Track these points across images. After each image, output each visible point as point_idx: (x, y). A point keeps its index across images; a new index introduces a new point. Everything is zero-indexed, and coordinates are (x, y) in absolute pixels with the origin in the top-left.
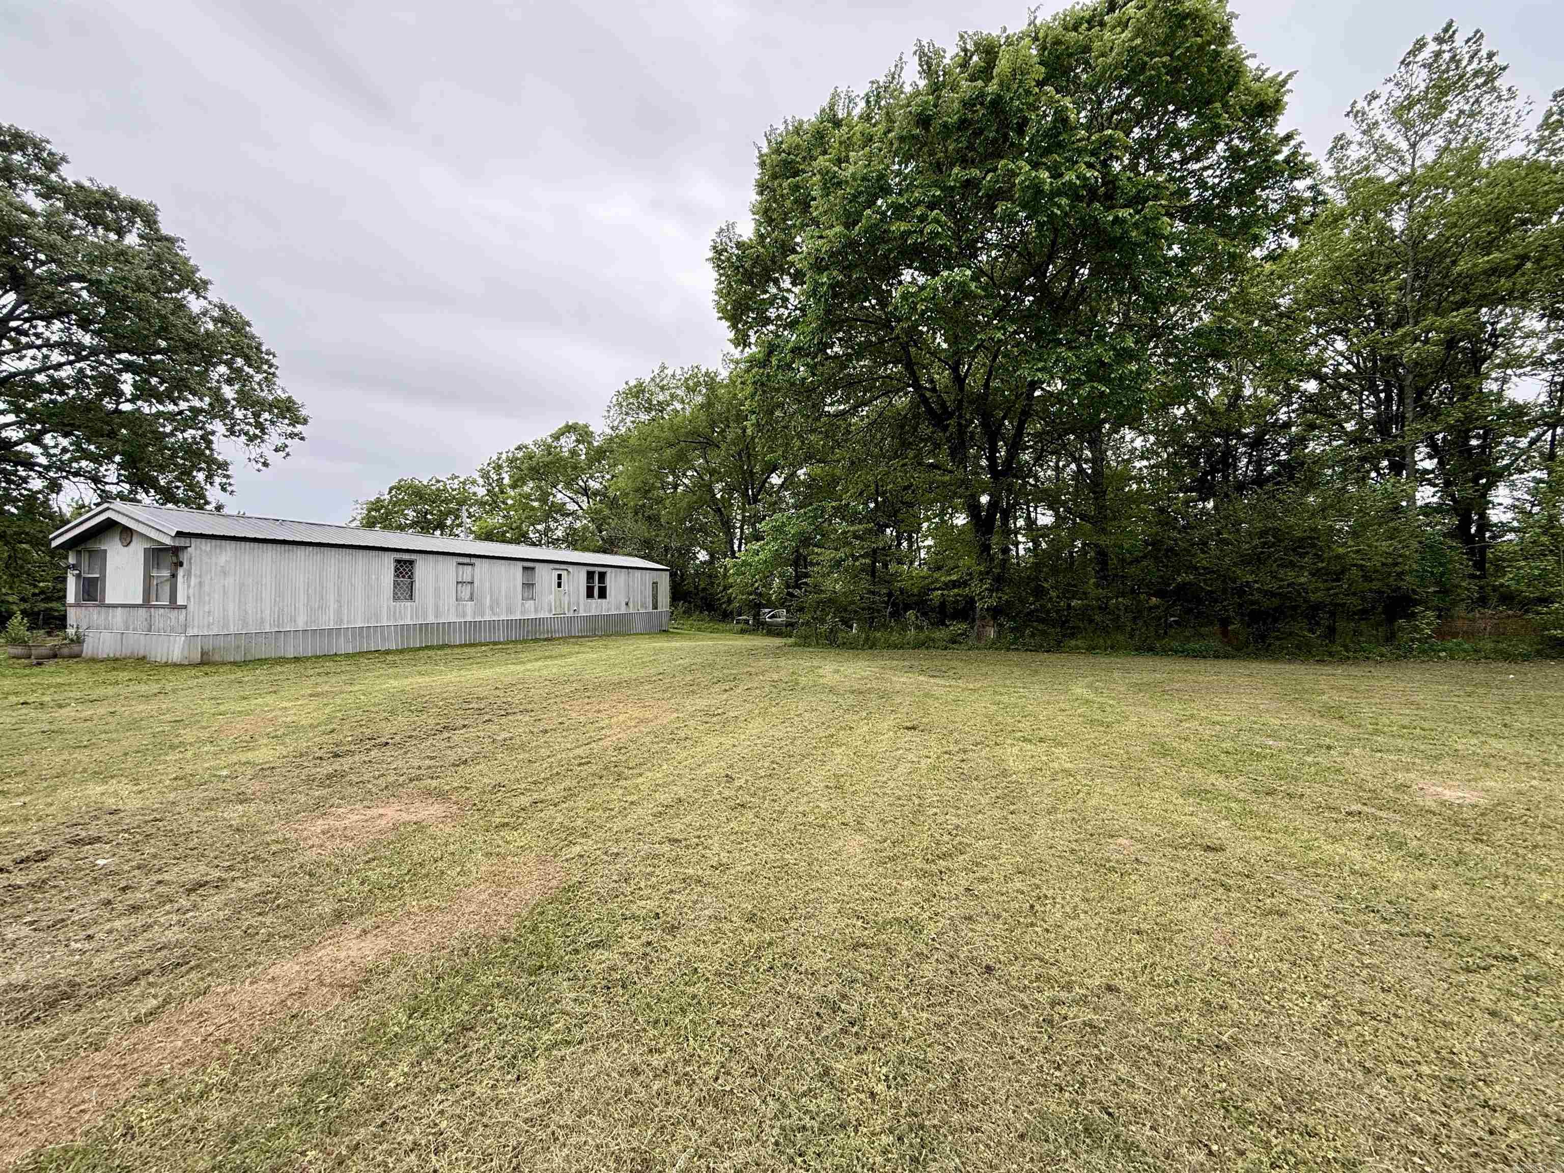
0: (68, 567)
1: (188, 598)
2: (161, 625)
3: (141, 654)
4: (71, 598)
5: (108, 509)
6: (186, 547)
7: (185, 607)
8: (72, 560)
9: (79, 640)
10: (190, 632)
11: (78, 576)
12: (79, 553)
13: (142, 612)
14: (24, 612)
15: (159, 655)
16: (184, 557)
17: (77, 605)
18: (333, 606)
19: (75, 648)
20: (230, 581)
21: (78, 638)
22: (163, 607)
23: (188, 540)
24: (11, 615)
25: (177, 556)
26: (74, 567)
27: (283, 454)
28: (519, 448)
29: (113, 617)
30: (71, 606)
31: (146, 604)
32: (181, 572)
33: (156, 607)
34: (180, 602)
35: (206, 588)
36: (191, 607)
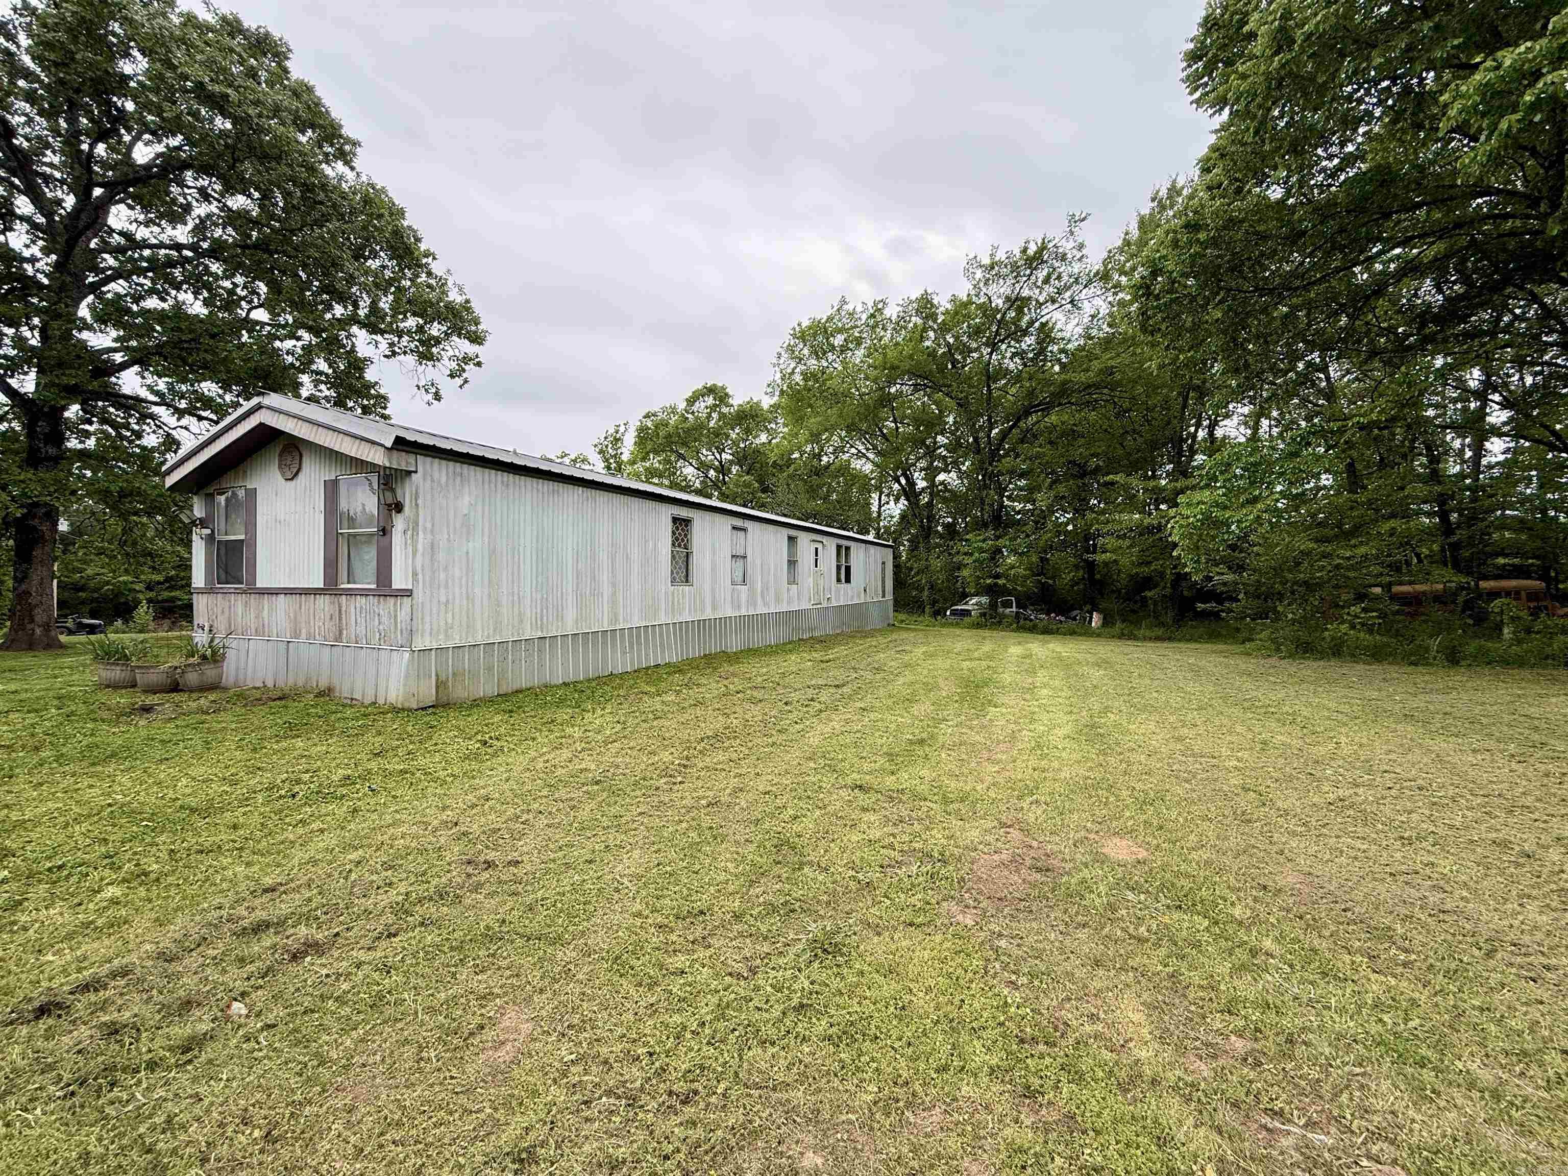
0: (193, 523)
1: (415, 574)
2: (361, 630)
3: (323, 684)
4: (198, 578)
5: (259, 407)
6: (409, 473)
7: (408, 593)
8: (199, 511)
9: (214, 657)
10: (418, 644)
11: (210, 539)
12: (210, 498)
13: (323, 602)
14: (150, 601)
15: (359, 685)
16: (406, 493)
17: (209, 590)
18: (606, 590)
19: (210, 672)
20: (476, 545)
21: (214, 653)
22: (364, 593)
23: (411, 458)
24: (137, 603)
25: (393, 490)
26: (203, 523)
27: (458, 381)
28: (647, 416)
29: (271, 610)
30: (201, 592)
31: (331, 588)
32: (399, 522)
33: (350, 593)
34: (399, 581)
35: (441, 556)
36: (419, 594)
